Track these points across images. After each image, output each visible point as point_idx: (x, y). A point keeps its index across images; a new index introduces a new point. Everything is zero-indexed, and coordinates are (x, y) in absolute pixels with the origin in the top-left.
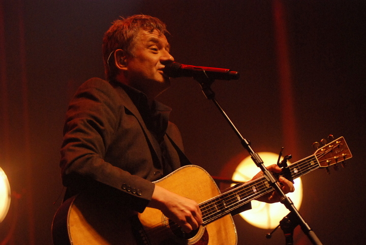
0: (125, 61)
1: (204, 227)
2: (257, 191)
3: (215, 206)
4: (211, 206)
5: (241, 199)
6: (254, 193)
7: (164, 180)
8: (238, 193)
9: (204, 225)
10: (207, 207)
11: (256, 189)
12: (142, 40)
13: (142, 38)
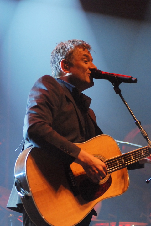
0: (68, 67)
1: (109, 174)
2: (144, 155)
3: (118, 162)
4: (115, 161)
5: (134, 159)
6: (142, 155)
7: (87, 143)
8: (132, 155)
9: (109, 173)
10: (113, 162)
11: (144, 153)
12: (78, 55)
13: (79, 54)
